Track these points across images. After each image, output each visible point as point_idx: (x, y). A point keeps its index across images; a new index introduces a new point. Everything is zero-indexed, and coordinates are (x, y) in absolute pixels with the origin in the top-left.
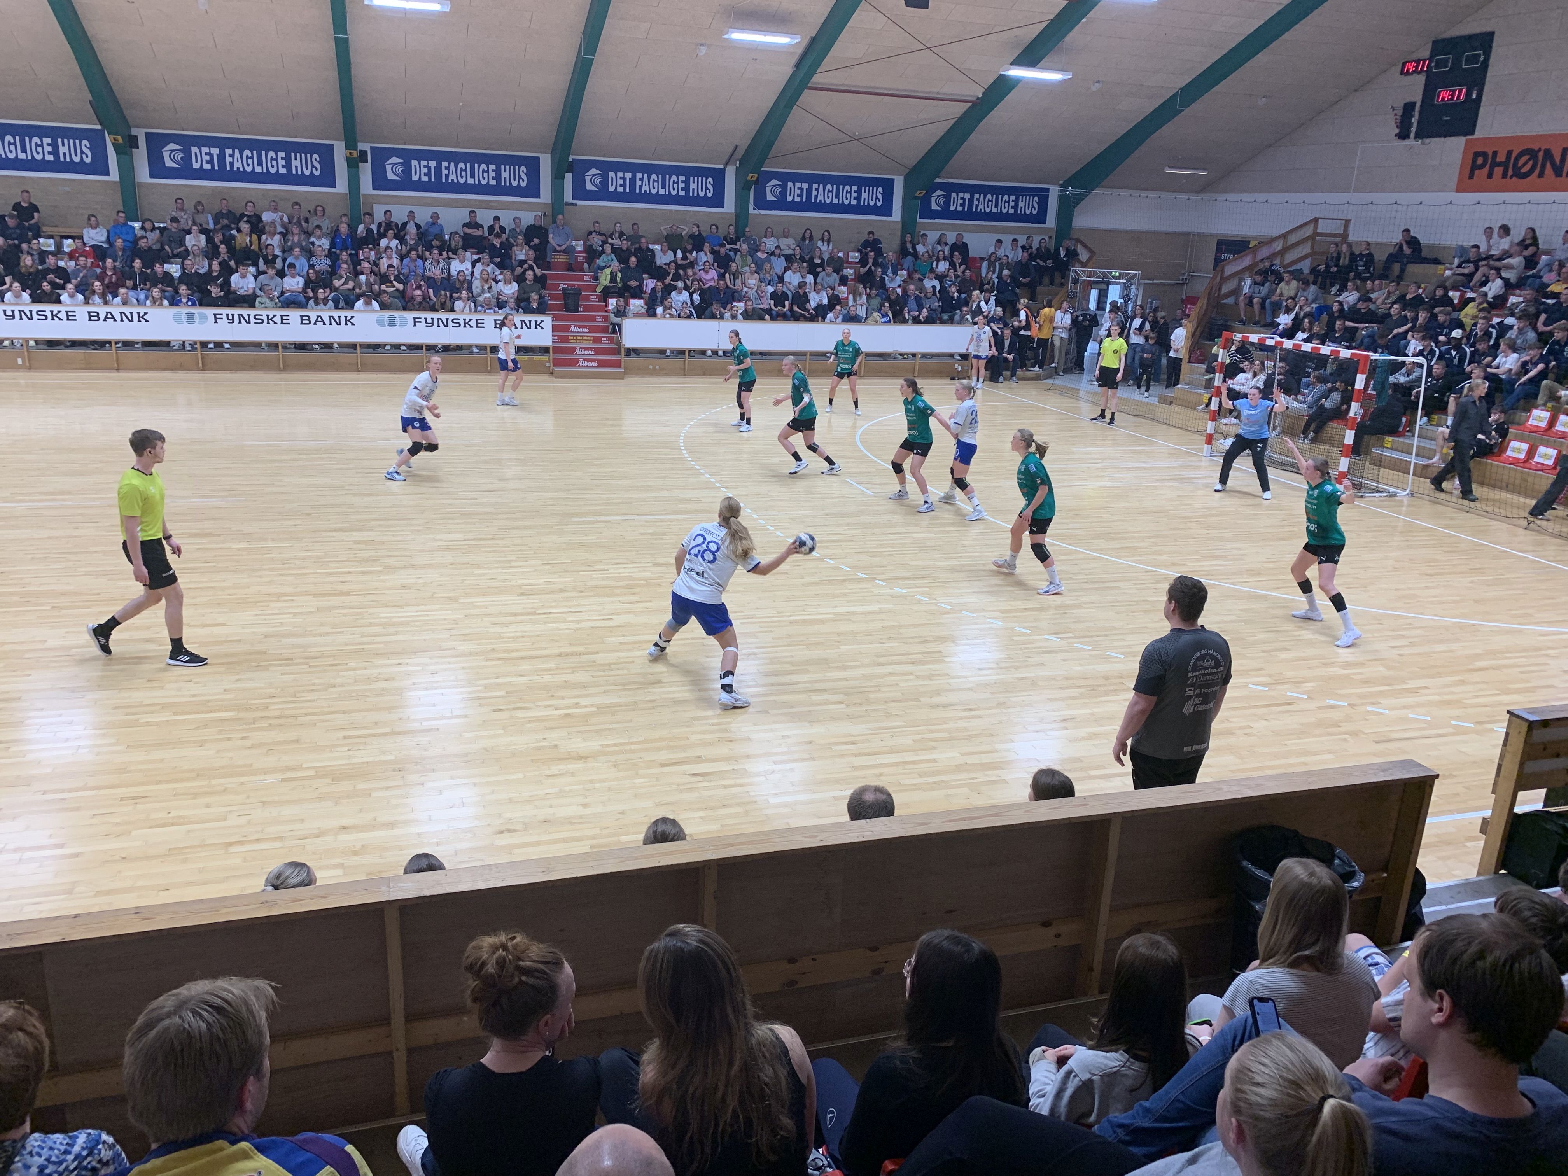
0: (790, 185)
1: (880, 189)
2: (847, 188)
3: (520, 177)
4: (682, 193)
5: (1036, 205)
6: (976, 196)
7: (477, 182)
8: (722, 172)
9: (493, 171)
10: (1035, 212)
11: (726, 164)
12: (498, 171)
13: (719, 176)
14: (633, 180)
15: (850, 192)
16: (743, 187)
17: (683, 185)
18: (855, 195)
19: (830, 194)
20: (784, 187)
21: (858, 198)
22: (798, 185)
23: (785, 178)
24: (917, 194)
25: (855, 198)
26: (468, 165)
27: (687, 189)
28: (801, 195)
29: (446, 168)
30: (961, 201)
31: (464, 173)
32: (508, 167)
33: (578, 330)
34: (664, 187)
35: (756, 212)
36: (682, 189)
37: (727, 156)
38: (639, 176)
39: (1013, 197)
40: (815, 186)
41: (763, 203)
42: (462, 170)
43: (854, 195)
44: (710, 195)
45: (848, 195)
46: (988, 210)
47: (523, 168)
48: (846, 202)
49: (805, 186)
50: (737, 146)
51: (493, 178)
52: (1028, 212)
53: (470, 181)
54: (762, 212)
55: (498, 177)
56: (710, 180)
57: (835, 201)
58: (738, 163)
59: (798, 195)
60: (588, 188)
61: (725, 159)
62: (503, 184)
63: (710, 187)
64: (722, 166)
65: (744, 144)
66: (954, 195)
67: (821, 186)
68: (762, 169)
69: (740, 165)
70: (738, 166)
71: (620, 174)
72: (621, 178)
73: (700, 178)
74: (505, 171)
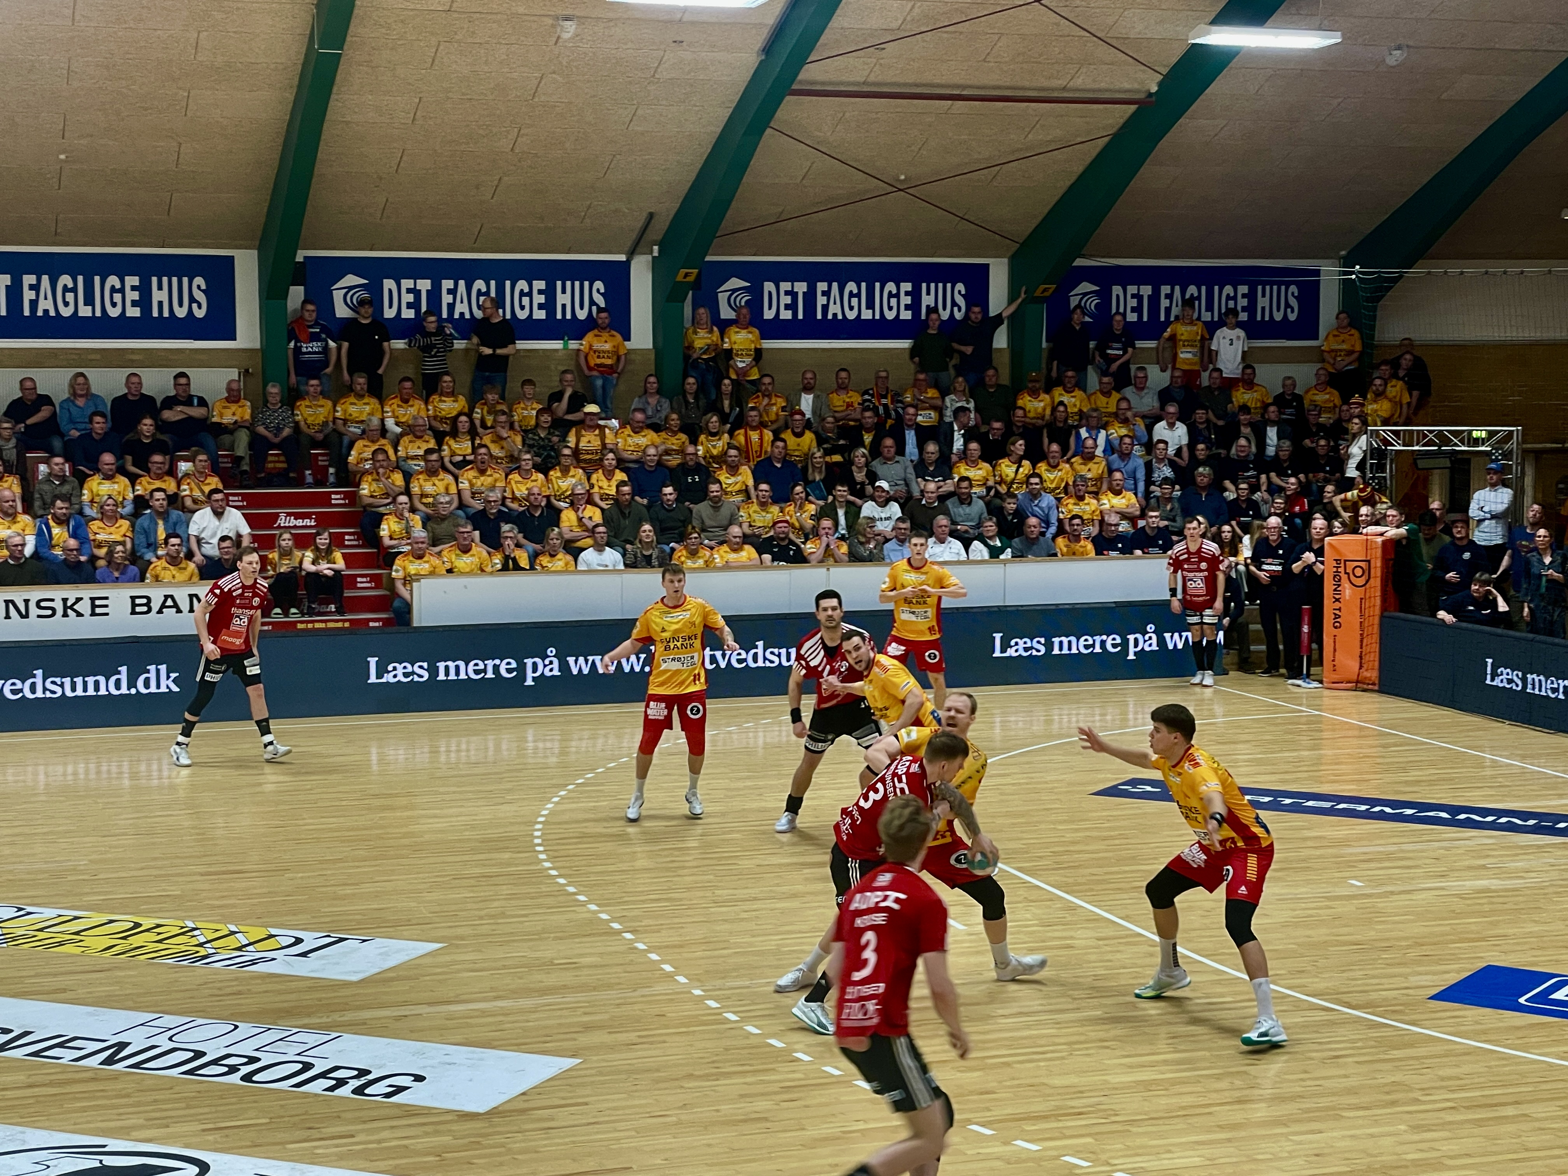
0: (769, 286)
1: (960, 287)
2: (891, 287)
3: (192, 300)
4: (540, 315)
5: (1293, 302)
6: (1165, 289)
7: (98, 314)
8: (625, 267)
9: (134, 288)
10: (1292, 317)
11: (631, 254)
12: (144, 290)
13: (616, 277)
14: (434, 295)
15: (897, 296)
16: (668, 296)
17: (542, 299)
18: (908, 300)
19: (854, 301)
20: (756, 292)
21: (914, 307)
22: (785, 286)
23: (756, 274)
24: (1038, 293)
25: (907, 307)
26: (80, 279)
27: (549, 305)
28: (793, 307)
29: (32, 287)
30: (1134, 303)
31: (70, 297)
32: (165, 280)
36: (541, 306)
37: (634, 236)
38: (448, 284)
39: (1243, 289)
40: (822, 286)
42: (66, 289)
43: (906, 300)
45: (893, 301)
47: (199, 281)
48: (890, 315)
49: (801, 287)
50: (651, 216)
51: (134, 304)
52: (1278, 317)
53: (85, 311)
55: (144, 302)
56: (599, 285)
57: (867, 315)
58: (656, 248)
59: (787, 307)
60: (339, 314)
61: (628, 244)
62: (155, 314)
64: (623, 258)
65: (667, 209)
66: (1117, 290)
67: (835, 285)
68: (708, 258)
69: (660, 251)
70: (656, 254)
71: (407, 283)
72: (409, 291)
73: (577, 283)
74: (160, 288)
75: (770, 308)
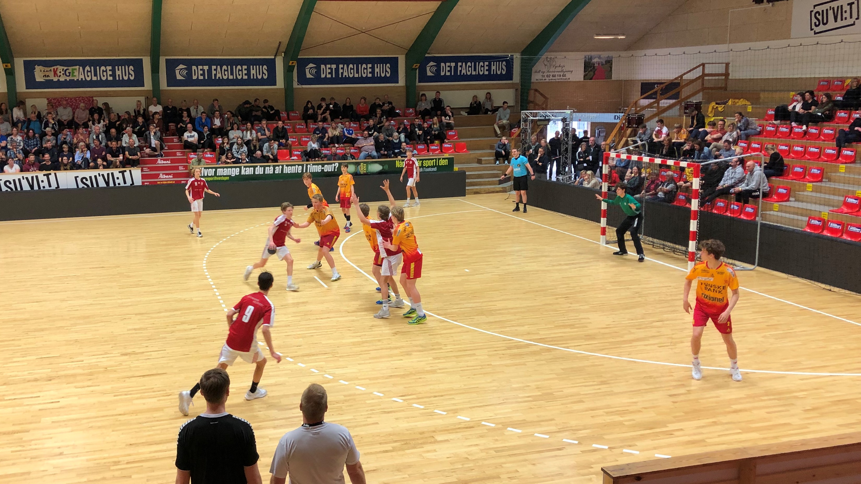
0: (323, 66)
1: (388, 65)
2: (364, 66)
3: (129, 74)
4: (245, 77)
5: (504, 68)
6: (460, 64)
7: (99, 79)
8: (273, 61)
9: (110, 70)
10: (504, 73)
11: (276, 56)
12: (113, 71)
13: (271, 64)
16: (288, 70)
17: (246, 72)
19: (352, 71)
20: (318, 68)
21: (373, 72)
22: (328, 66)
23: (319, 62)
24: (414, 67)
25: (370, 73)
26: (92, 68)
27: (248, 74)
28: (331, 73)
30: (448, 69)
31: (89, 74)
32: (120, 67)
33: (165, 176)
34: (232, 74)
35: (300, 86)
36: (245, 74)
37: (276, 50)
38: (214, 67)
39: (487, 63)
40: (341, 66)
41: (303, 80)
42: (88, 71)
44: (265, 77)
45: (366, 70)
46: (469, 73)
47: (131, 67)
48: (364, 76)
49: (334, 66)
50: (280, 42)
51: (110, 75)
52: (499, 73)
53: (94, 78)
54: (304, 86)
55: (114, 75)
56: (265, 67)
57: (356, 75)
58: (283, 54)
59: (329, 73)
60: (178, 78)
61: (275, 52)
62: (117, 79)
63: (265, 72)
64: (273, 57)
65: (285, 41)
66: (442, 64)
67: (345, 65)
68: (299, 57)
69: (284, 55)
70: (283, 56)
71: (200, 67)
72: (201, 70)
73: (258, 66)
74: (118, 70)
75: (323, 74)
